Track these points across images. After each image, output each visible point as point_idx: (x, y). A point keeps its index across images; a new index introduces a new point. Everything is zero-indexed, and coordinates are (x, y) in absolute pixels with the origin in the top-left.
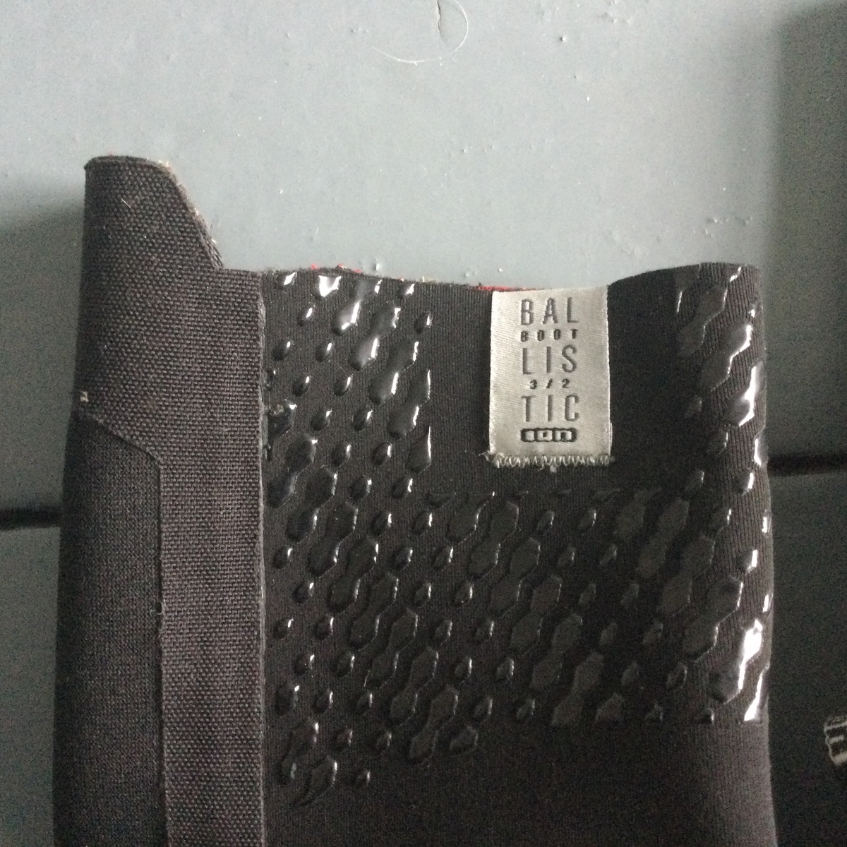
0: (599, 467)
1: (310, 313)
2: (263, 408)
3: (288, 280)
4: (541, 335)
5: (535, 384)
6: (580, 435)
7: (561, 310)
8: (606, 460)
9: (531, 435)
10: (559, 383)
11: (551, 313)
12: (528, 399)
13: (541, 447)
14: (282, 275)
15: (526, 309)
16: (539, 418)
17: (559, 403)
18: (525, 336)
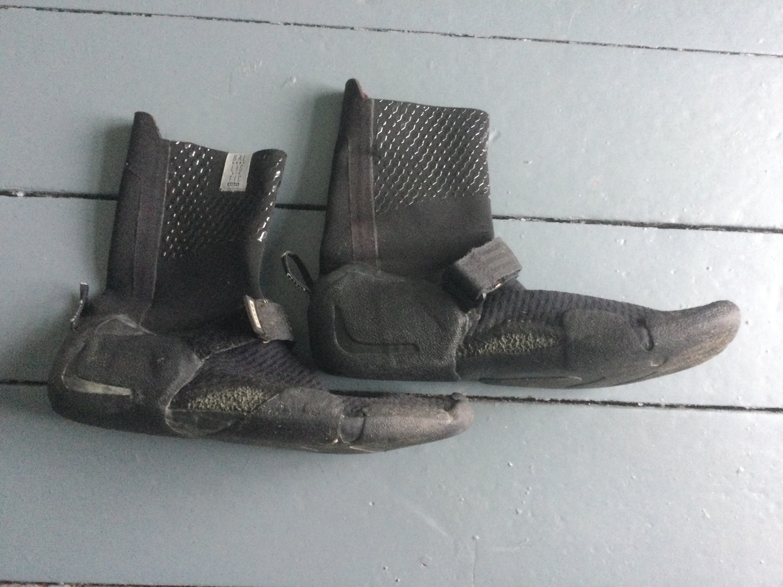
0: (243, 192)
1: (182, 152)
2: (168, 172)
3: (177, 143)
4: (237, 163)
5: (233, 173)
6: (240, 184)
7: (242, 159)
8: (244, 191)
9: (229, 184)
10: (238, 173)
11: (240, 158)
12: (231, 176)
13: (231, 187)
14: (176, 142)
15: (235, 157)
16: (232, 181)
17: (237, 178)
18: (233, 163)
